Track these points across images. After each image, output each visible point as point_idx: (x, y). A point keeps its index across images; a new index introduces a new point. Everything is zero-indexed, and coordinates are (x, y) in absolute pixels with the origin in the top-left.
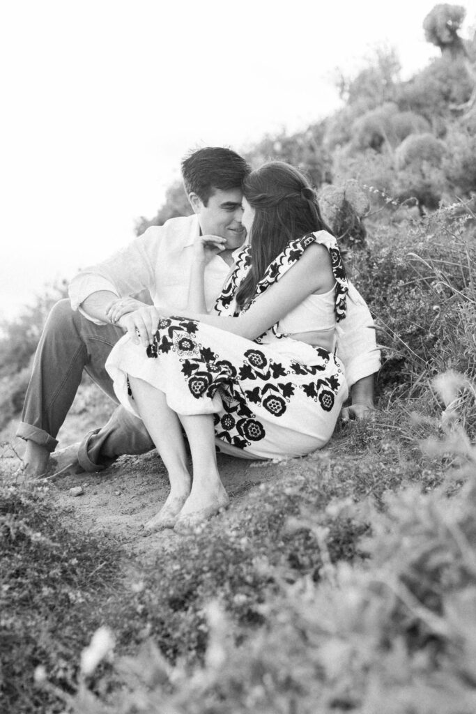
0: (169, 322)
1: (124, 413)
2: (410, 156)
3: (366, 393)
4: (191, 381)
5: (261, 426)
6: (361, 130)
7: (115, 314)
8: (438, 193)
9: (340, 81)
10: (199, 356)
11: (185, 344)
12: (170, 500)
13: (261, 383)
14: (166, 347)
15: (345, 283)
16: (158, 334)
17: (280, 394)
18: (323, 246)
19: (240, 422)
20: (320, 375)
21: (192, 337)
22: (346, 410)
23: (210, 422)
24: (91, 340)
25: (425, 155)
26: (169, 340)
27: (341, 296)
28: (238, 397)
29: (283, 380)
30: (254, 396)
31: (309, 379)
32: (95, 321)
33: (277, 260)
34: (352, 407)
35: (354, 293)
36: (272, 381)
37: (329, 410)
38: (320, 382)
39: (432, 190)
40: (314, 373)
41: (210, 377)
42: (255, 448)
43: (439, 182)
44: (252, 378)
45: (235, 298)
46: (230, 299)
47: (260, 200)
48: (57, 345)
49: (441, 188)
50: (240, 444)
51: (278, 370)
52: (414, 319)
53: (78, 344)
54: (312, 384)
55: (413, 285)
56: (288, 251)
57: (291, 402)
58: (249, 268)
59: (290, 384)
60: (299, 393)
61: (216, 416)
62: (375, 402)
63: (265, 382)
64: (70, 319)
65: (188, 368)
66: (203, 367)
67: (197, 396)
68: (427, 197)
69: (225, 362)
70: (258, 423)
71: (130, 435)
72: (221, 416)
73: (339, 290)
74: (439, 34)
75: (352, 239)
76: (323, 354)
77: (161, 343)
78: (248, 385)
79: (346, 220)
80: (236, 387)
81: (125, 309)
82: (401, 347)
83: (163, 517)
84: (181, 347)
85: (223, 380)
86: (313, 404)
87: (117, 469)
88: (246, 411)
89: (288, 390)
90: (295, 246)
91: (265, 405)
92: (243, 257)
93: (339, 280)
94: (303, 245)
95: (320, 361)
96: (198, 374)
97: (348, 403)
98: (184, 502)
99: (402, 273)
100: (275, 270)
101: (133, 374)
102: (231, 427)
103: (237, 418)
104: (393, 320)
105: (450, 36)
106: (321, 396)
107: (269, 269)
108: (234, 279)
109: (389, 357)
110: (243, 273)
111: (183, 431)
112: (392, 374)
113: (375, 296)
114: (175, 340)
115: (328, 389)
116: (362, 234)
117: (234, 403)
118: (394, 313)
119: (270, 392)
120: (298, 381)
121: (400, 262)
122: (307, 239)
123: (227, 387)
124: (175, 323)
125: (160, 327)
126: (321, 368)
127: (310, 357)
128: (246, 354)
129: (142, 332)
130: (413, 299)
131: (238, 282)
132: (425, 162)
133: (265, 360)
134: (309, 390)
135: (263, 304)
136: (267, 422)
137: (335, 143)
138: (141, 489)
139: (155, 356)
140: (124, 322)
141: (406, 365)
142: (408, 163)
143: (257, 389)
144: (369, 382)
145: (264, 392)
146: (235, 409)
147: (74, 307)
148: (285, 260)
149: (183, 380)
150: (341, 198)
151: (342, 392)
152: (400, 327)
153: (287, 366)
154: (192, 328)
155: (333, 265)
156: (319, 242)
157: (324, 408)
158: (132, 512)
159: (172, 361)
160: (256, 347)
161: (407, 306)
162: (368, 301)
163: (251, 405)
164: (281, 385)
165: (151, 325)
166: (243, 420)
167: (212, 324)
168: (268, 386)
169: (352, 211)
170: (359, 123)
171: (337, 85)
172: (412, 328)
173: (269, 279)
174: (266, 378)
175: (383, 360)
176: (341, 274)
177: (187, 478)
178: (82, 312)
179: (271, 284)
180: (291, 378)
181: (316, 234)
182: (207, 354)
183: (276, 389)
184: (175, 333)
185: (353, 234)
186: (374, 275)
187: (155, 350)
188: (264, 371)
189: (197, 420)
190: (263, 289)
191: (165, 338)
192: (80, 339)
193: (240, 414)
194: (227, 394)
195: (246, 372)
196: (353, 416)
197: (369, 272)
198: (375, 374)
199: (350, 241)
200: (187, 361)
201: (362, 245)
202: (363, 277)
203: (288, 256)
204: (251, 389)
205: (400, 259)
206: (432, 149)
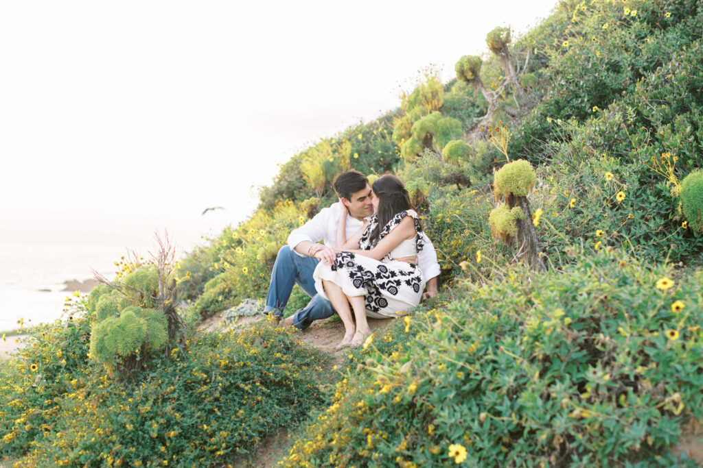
0: (342, 254)
1: (320, 298)
2: (451, 154)
3: (434, 285)
4: (354, 281)
5: (386, 301)
6: (418, 130)
7: (313, 252)
8: (468, 176)
9: (402, 95)
10: (357, 269)
11: (350, 264)
12: (347, 335)
13: (385, 280)
14: (341, 266)
15: (421, 234)
16: (337, 260)
17: (395, 285)
18: (411, 217)
19: (376, 299)
20: (412, 276)
21: (353, 261)
22: (425, 294)
23: (363, 298)
24: (299, 265)
25: (460, 153)
26: (343, 262)
27: (419, 241)
28: (375, 287)
29: (396, 278)
30: (383, 286)
31: (407, 278)
32: (302, 255)
33: (389, 224)
34: (427, 293)
35: (426, 238)
36: (391, 279)
37: (417, 292)
38: (413, 279)
39: (465, 174)
40: (409, 275)
41: (363, 278)
42: (384, 312)
43: (468, 169)
44: (381, 278)
45: (368, 239)
46: (366, 239)
47: (381, 194)
48: (283, 268)
49: (470, 173)
50: (376, 310)
51: (393, 274)
52: (456, 249)
53: (294, 267)
54: (409, 280)
55: (455, 232)
56: (394, 219)
57: (400, 288)
58: (376, 224)
59: (399, 280)
60: (403, 284)
61: (365, 296)
62: (439, 290)
63: (388, 280)
64: (289, 255)
65: (352, 275)
66: (359, 274)
67: (358, 288)
68: (461, 178)
69: (368, 272)
70: (384, 299)
71: (322, 308)
72: (367, 297)
73: (418, 237)
74: (465, 74)
75: (422, 208)
76: (413, 266)
77: (338, 264)
78: (380, 281)
79: (419, 199)
80: (374, 282)
81: (317, 250)
82: (450, 262)
83: (344, 342)
84: (348, 266)
85: (369, 280)
86: (410, 289)
87: (311, 329)
88: (379, 293)
89: (398, 283)
90: (397, 217)
91: (388, 290)
92: (373, 218)
93: (418, 233)
94: (401, 216)
95: (412, 270)
96: (357, 277)
97: (425, 291)
98: (353, 336)
99: (449, 226)
100: (388, 227)
101: (324, 279)
102: (372, 301)
103: (374, 297)
104: (445, 250)
105: (472, 75)
106: (414, 285)
107: (385, 228)
108: (369, 229)
109: (444, 267)
110: (373, 227)
111: (350, 306)
112: (446, 277)
113: (436, 238)
114: (345, 262)
115: (416, 282)
116: (427, 206)
117: (373, 290)
118: (446, 246)
119: (390, 284)
120: (403, 279)
121: (448, 220)
122: (403, 214)
123: (370, 283)
124: (344, 255)
125: (337, 256)
126: (413, 273)
127: (407, 268)
128: (378, 267)
129: (328, 259)
130: (455, 239)
131: (371, 230)
132: (459, 158)
133: (387, 269)
134: (408, 283)
135: (383, 244)
136: (389, 298)
137: (401, 137)
138: (328, 335)
139: (336, 270)
140: (318, 255)
141: (453, 272)
142: (449, 158)
143: (384, 283)
144: (435, 280)
145: (387, 284)
146: (373, 293)
147: (292, 248)
148: (393, 223)
149: (350, 281)
150: (416, 188)
151: (422, 285)
152: (449, 253)
153: (397, 272)
154: (352, 256)
155: (415, 226)
156: (409, 215)
157: (415, 291)
158: (327, 344)
159: (344, 272)
160: (382, 264)
161: (452, 243)
162: (432, 241)
163: (381, 291)
164: (395, 281)
165: (332, 256)
166: (377, 298)
167: (361, 254)
168: (389, 282)
169: (422, 194)
170: (417, 125)
171: (400, 98)
172: (455, 254)
173: (385, 232)
174: (388, 278)
175: (441, 269)
176: (419, 230)
177: (353, 326)
178: (295, 251)
179: (386, 234)
180: (399, 277)
181: (408, 211)
182: (360, 268)
183: (393, 283)
184: (345, 259)
185: (423, 206)
186: (435, 227)
187: (336, 267)
188: (387, 275)
189: (357, 299)
190: (382, 237)
191: (340, 262)
192: (294, 264)
193: (376, 295)
194: (369, 286)
195: (379, 276)
196: (428, 297)
197: (432, 226)
198: (438, 277)
199: (421, 210)
200: (351, 272)
201: (427, 212)
202: (429, 228)
203: (394, 221)
204: (381, 283)
205: (448, 219)
206: (464, 149)
